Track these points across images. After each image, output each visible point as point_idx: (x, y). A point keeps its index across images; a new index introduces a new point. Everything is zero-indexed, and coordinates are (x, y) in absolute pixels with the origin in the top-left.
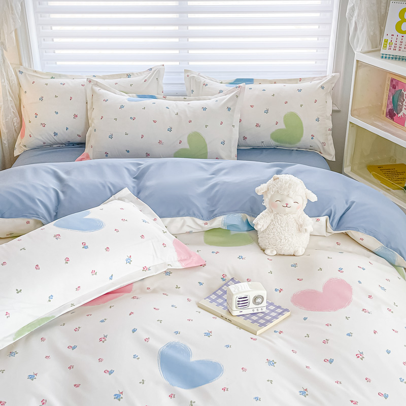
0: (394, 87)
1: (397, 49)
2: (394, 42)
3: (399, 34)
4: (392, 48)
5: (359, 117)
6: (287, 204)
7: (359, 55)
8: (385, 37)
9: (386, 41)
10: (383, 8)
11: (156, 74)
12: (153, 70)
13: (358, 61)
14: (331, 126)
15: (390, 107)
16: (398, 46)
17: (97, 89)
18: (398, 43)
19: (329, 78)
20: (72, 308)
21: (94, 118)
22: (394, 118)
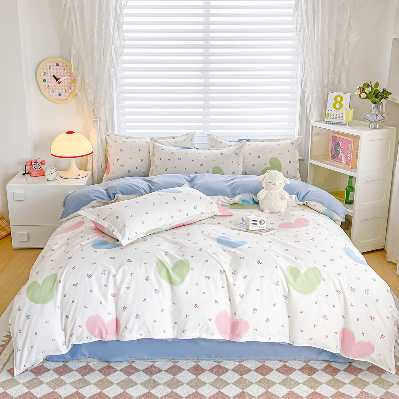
0: (335, 140)
1: (335, 118)
2: (332, 114)
3: (336, 110)
4: (332, 117)
5: (315, 159)
6: (275, 183)
7: (313, 123)
8: (327, 112)
9: (328, 114)
11: (191, 136)
12: (188, 134)
13: (312, 126)
14: (298, 166)
15: (333, 153)
17: (156, 144)
18: (335, 115)
19: (296, 138)
20: (170, 226)
21: (155, 159)
22: (336, 159)
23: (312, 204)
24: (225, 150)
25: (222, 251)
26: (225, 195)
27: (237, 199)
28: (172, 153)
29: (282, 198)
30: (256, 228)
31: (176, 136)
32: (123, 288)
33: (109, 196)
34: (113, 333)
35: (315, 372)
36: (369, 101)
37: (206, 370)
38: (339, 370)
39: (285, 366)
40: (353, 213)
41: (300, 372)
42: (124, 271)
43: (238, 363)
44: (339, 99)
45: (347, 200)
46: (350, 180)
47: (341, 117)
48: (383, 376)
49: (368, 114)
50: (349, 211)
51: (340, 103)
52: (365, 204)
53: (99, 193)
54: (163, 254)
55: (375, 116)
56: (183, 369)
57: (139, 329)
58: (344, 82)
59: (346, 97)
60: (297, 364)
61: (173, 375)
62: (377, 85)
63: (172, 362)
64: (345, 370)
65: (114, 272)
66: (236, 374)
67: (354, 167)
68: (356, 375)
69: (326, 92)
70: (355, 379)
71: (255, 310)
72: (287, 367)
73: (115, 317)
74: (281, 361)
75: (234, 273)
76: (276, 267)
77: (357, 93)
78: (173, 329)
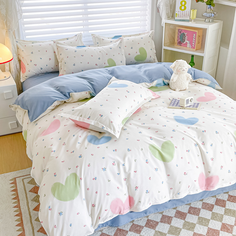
0: (180, 32)
1: (181, 17)
2: (179, 14)
4: (179, 16)
6: (184, 70)
8: (176, 12)
9: (177, 14)
12: (77, 36)
13: (166, 23)
14: (155, 52)
16: (181, 15)
17: (59, 45)
18: (181, 14)
19: (151, 32)
20: (132, 114)
22: (181, 45)
24: (111, 45)
26: (146, 82)
28: (75, 51)
31: (69, 38)
32: (132, 173)
33: (65, 95)
34: (128, 208)
37: (187, 213)
39: (230, 196)
43: (202, 202)
44: (183, 3)
46: (192, 58)
47: (185, 16)
49: (205, 13)
51: (184, 6)
54: (149, 139)
55: (211, 14)
56: (172, 217)
57: (149, 200)
61: (169, 224)
63: (160, 213)
65: (122, 162)
66: (207, 211)
71: (222, 167)
72: (232, 196)
73: (128, 196)
75: (203, 143)
76: (228, 134)
78: (170, 193)
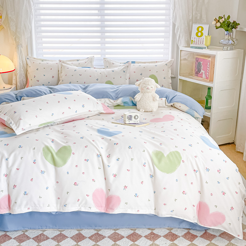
0: (197, 61)
1: (197, 44)
2: (195, 41)
3: (198, 38)
4: (195, 43)
5: (183, 76)
6: (148, 88)
7: (181, 48)
8: (192, 39)
9: (192, 41)
10: (190, 28)
11: (91, 60)
12: (89, 58)
13: (181, 50)
14: (171, 82)
15: (196, 71)
17: (63, 64)
18: (197, 41)
19: (169, 61)
20: (61, 120)
21: (63, 76)
22: (198, 75)
23: (177, 105)
24: (115, 69)
25: (100, 139)
26: (110, 98)
27: (119, 101)
28: (75, 70)
29: (154, 100)
30: (131, 122)
31: (80, 60)
32: (14, 169)
33: (17, 99)
34: (6, 208)
35: (176, 239)
36: (222, 30)
37: (86, 237)
38: (197, 236)
39: (152, 233)
40: (211, 115)
41: (164, 239)
42: (15, 155)
43: (114, 231)
44: (200, 29)
45: (207, 106)
46: (209, 90)
47: (202, 43)
48: (233, 241)
49: (222, 40)
50: (207, 114)
51: (201, 32)
52: (220, 108)
53: (9, 96)
54: (50, 141)
55: (227, 41)
56: (67, 237)
57: (27, 204)
58: (204, 16)
59: (206, 28)
60: (162, 232)
61: (58, 242)
62: (229, 17)
63: (59, 231)
64: (201, 236)
65: (6, 156)
66: (111, 241)
67: (212, 81)
68: (210, 241)
69: (191, 25)
70: (209, 244)
71: (126, 187)
72: (154, 234)
73: (8, 194)
74: (149, 229)
75: (109, 156)
76: (144, 151)
77: (214, 22)
78: (57, 204)
